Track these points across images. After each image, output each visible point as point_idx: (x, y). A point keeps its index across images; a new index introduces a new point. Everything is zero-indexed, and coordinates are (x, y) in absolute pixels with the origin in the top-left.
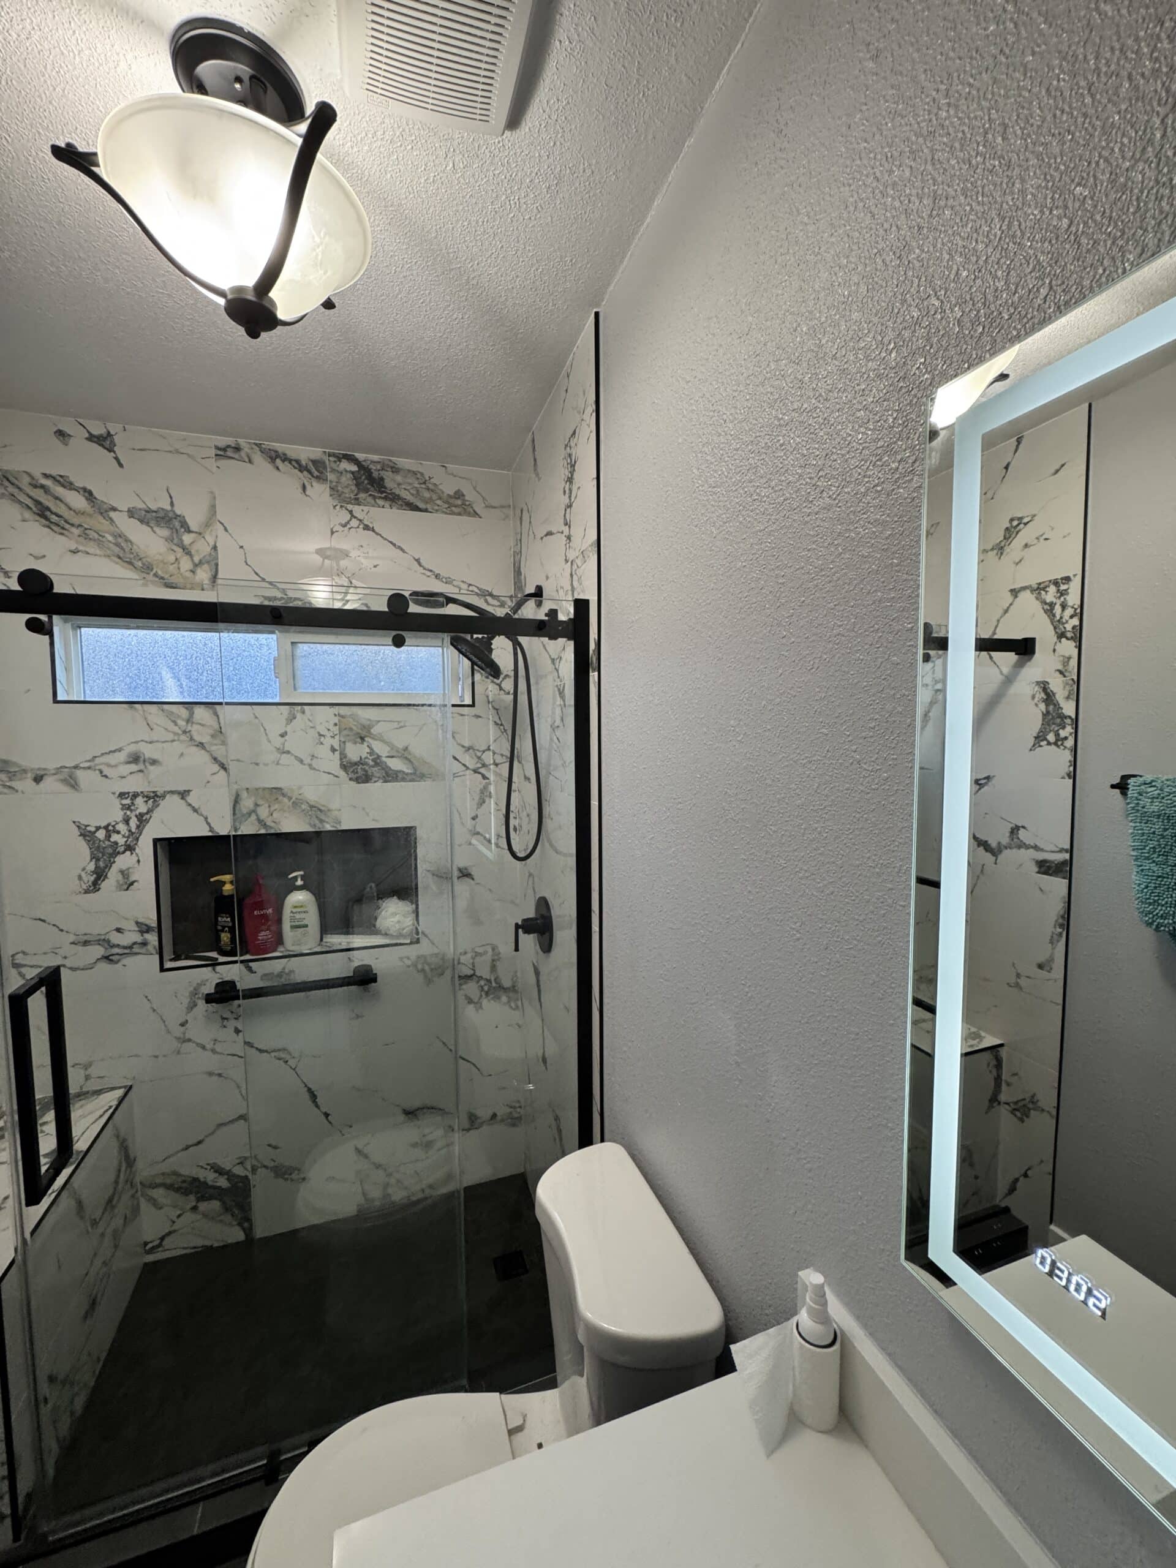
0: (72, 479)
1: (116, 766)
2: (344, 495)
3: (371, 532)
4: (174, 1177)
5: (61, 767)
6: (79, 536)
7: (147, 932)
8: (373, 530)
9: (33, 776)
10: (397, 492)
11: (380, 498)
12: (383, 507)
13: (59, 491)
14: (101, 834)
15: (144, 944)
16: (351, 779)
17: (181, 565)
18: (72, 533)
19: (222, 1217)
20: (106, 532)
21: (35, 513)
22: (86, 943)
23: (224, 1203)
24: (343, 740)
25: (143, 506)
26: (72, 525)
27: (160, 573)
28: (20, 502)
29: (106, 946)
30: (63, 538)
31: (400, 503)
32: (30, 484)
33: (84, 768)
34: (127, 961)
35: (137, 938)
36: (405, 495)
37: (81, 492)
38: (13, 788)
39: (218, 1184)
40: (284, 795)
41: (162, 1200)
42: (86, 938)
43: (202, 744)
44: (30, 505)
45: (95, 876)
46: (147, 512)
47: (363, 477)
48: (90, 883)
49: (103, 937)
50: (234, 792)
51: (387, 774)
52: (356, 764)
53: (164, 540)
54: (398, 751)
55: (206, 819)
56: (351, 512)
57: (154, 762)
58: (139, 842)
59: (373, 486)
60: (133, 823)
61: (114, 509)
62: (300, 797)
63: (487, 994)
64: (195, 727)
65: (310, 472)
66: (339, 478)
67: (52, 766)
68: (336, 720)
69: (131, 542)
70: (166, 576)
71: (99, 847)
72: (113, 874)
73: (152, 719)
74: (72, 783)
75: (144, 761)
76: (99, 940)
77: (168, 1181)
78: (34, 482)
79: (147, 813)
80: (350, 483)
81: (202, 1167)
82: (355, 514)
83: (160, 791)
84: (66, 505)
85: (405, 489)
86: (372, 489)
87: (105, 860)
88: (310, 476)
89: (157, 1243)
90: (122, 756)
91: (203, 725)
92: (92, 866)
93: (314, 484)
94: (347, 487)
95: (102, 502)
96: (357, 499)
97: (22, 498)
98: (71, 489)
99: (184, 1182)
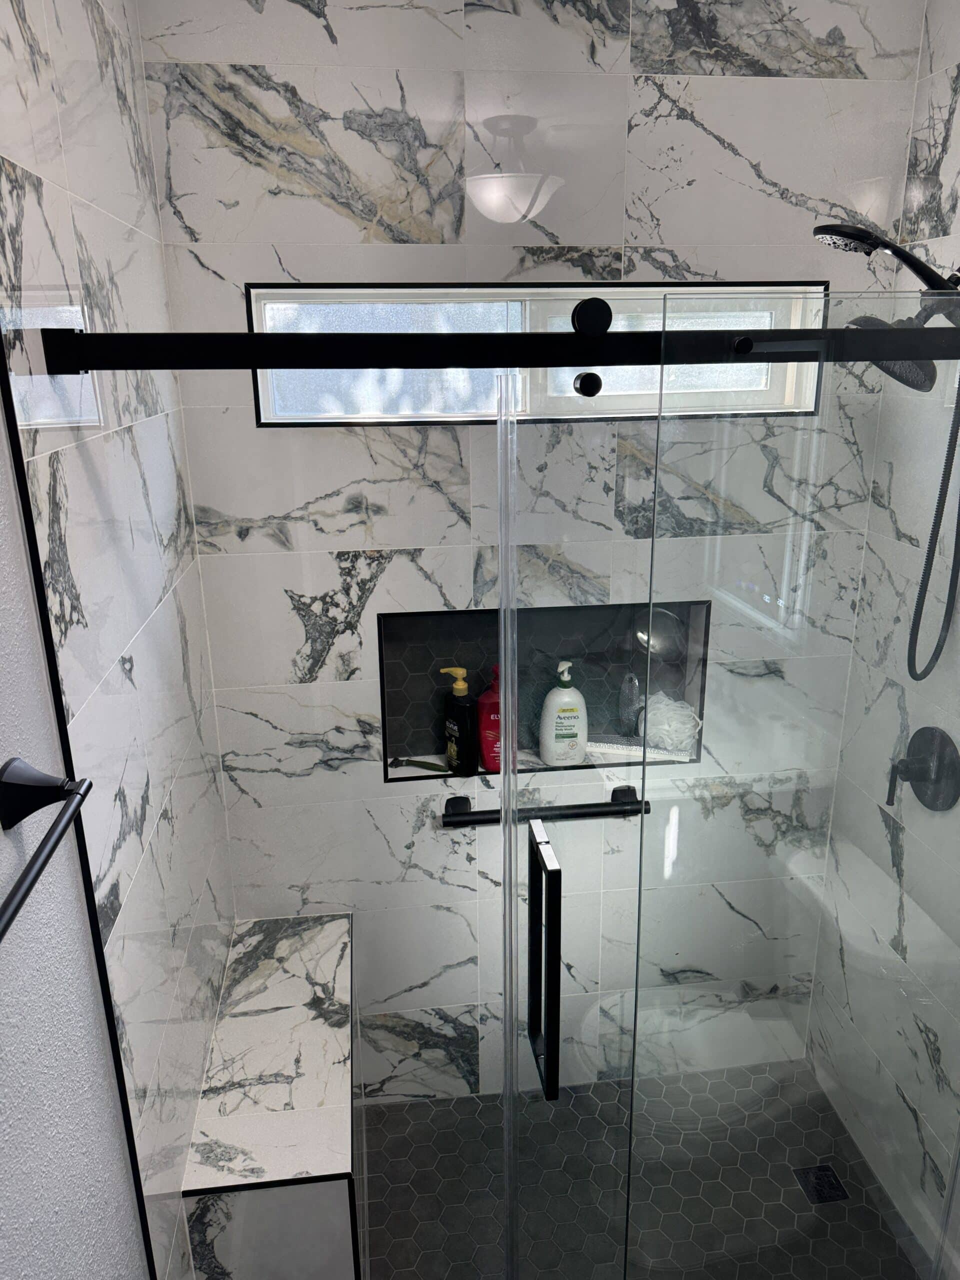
0: (270, 70)
1: (333, 516)
2: (652, 57)
3: (688, 122)
4: (395, 1020)
5: (269, 517)
6: (281, 166)
7: (370, 733)
8: (693, 119)
9: (238, 529)
10: (735, 42)
11: (709, 56)
12: (710, 74)
13: (253, 92)
14: (317, 607)
15: (367, 747)
16: (627, 533)
17: (414, 204)
18: (272, 162)
19: (448, 1067)
20: (315, 157)
21: (222, 133)
22: (302, 744)
23: (448, 1053)
24: (621, 474)
25: (361, 107)
26: (271, 148)
27: (385, 218)
28: (205, 117)
29: (324, 747)
30: (259, 169)
31: (739, 62)
32: (215, 85)
33: (296, 519)
34: (347, 767)
35: (359, 739)
36: (748, 47)
37: (282, 92)
38: (215, 546)
39: (443, 1032)
40: (539, 556)
41: (383, 1044)
42: (302, 738)
43: (437, 483)
44: (217, 121)
45: (311, 661)
46: (369, 116)
47: (685, 20)
48: (306, 670)
49: (321, 737)
50: (476, 550)
51: (679, 525)
52: (636, 509)
53: (392, 163)
54: (697, 490)
55: (440, 587)
56: (660, 87)
57: (379, 510)
58: (361, 620)
59: (698, 36)
60: (355, 592)
61: (325, 117)
62: (559, 559)
63: (784, 833)
64: (430, 459)
65: (602, 19)
66: (646, 26)
67: (257, 514)
68: (614, 443)
69: (349, 172)
70: (394, 223)
71: (314, 624)
72: (332, 661)
73: (376, 448)
74: (283, 539)
75: (367, 509)
76: (316, 741)
77: (390, 1024)
78: (221, 81)
79: (370, 580)
80: (665, 34)
81: (426, 1012)
82: (666, 91)
83: (386, 549)
84: (263, 115)
85: (749, 36)
86: (697, 41)
87: (322, 641)
88: (603, 28)
89: (378, 1086)
90: (339, 502)
91: (438, 456)
92: (307, 650)
93: (609, 41)
94: (657, 42)
95: (310, 105)
96: (671, 63)
97: (207, 109)
98: (268, 89)
99: (406, 1026)
